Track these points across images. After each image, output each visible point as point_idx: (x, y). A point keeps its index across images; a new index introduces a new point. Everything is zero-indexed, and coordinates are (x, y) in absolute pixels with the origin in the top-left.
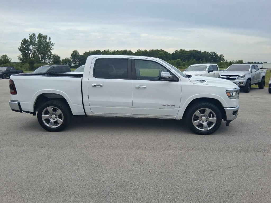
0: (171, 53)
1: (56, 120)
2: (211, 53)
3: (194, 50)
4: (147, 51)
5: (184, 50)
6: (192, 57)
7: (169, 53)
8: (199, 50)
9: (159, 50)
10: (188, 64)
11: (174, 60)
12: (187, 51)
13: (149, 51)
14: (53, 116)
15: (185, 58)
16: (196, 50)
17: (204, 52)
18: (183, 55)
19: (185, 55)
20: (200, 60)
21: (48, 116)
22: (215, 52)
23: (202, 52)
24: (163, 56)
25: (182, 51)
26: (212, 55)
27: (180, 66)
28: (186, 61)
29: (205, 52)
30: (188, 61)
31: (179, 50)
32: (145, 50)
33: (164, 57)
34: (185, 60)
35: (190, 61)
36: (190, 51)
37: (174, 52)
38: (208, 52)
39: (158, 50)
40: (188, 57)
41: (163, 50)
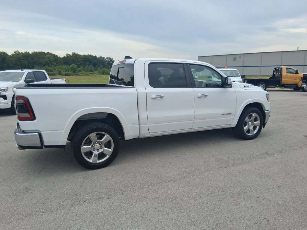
0: (62, 57)
1: (101, 150)
2: (107, 59)
3: (88, 55)
4: (29, 54)
5: (77, 53)
6: (88, 62)
7: (59, 56)
8: (94, 55)
9: (46, 52)
10: (84, 70)
11: (66, 65)
12: (81, 55)
13: (32, 53)
14: (97, 145)
15: (80, 63)
16: (90, 55)
17: (99, 57)
18: (76, 60)
19: (79, 59)
20: (97, 66)
21: (90, 146)
22: (112, 58)
23: (97, 57)
24: (52, 59)
25: (75, 56)
26: (109, 61)
27: (77, 72)
28: (82, 67)
29: (101, 57)
30: (84, 67)
31: (71, 54)
32: (27, 52)
33: (53, 61)
34: (80, 66)
35: (86, 67)
36: (84, 56)
37: (66, 56)
38: (104, 58)
39: (44, 53)
40: (83, 62)
41: (50, 52)
